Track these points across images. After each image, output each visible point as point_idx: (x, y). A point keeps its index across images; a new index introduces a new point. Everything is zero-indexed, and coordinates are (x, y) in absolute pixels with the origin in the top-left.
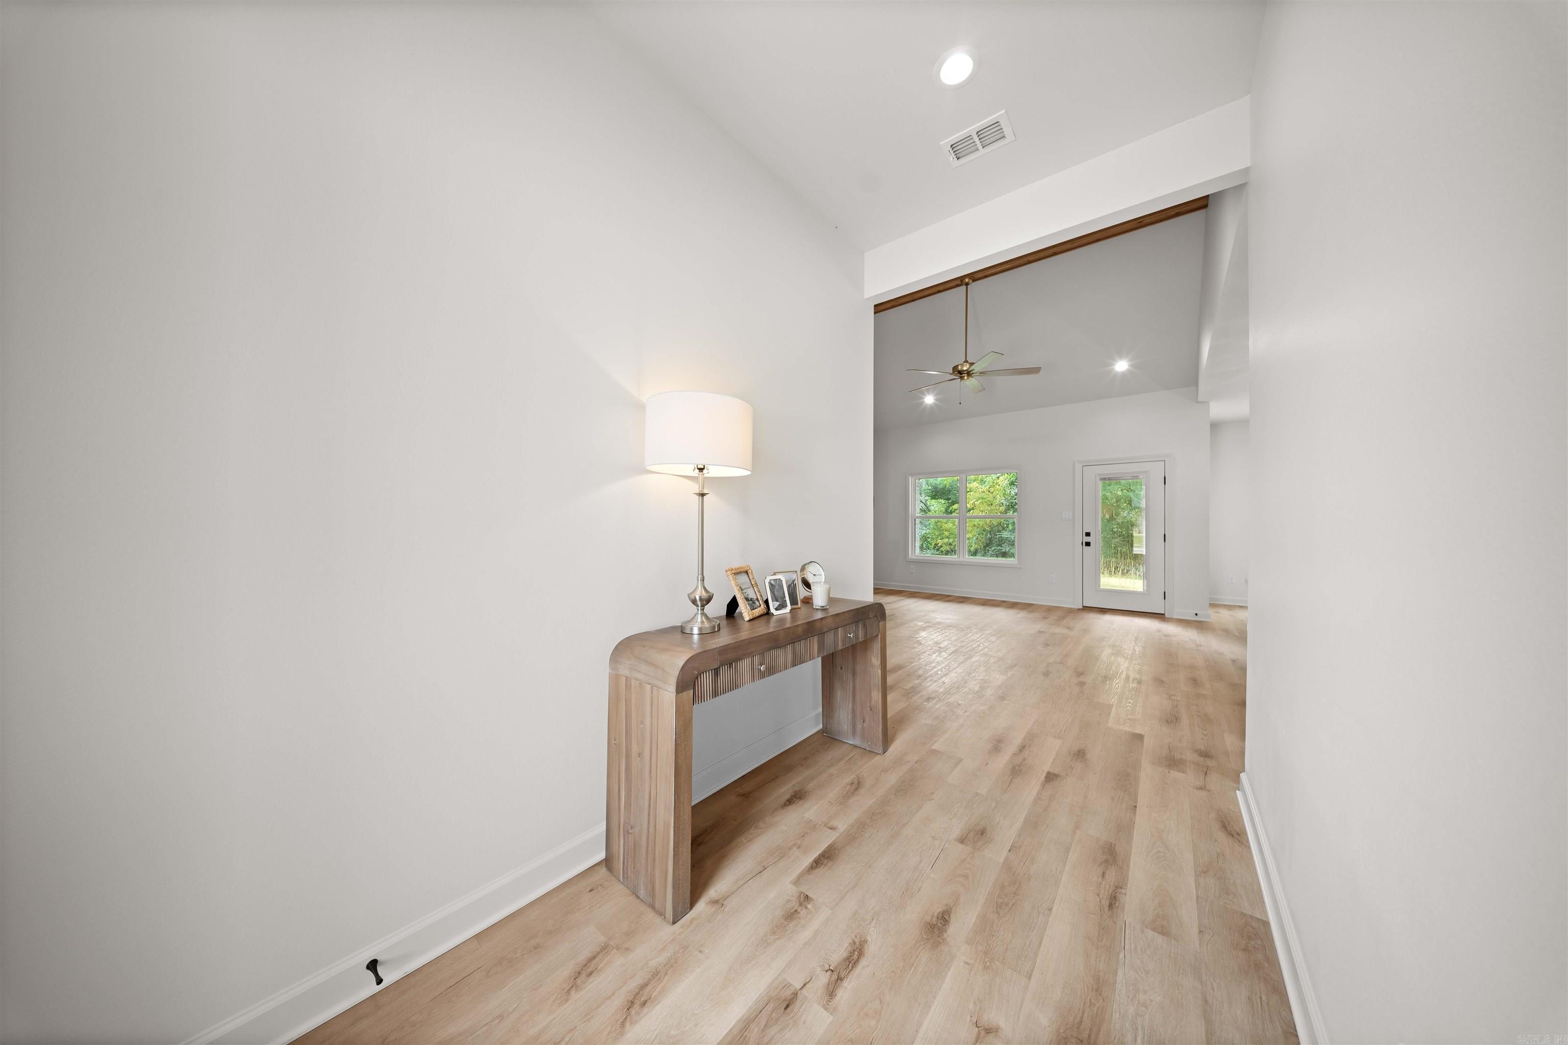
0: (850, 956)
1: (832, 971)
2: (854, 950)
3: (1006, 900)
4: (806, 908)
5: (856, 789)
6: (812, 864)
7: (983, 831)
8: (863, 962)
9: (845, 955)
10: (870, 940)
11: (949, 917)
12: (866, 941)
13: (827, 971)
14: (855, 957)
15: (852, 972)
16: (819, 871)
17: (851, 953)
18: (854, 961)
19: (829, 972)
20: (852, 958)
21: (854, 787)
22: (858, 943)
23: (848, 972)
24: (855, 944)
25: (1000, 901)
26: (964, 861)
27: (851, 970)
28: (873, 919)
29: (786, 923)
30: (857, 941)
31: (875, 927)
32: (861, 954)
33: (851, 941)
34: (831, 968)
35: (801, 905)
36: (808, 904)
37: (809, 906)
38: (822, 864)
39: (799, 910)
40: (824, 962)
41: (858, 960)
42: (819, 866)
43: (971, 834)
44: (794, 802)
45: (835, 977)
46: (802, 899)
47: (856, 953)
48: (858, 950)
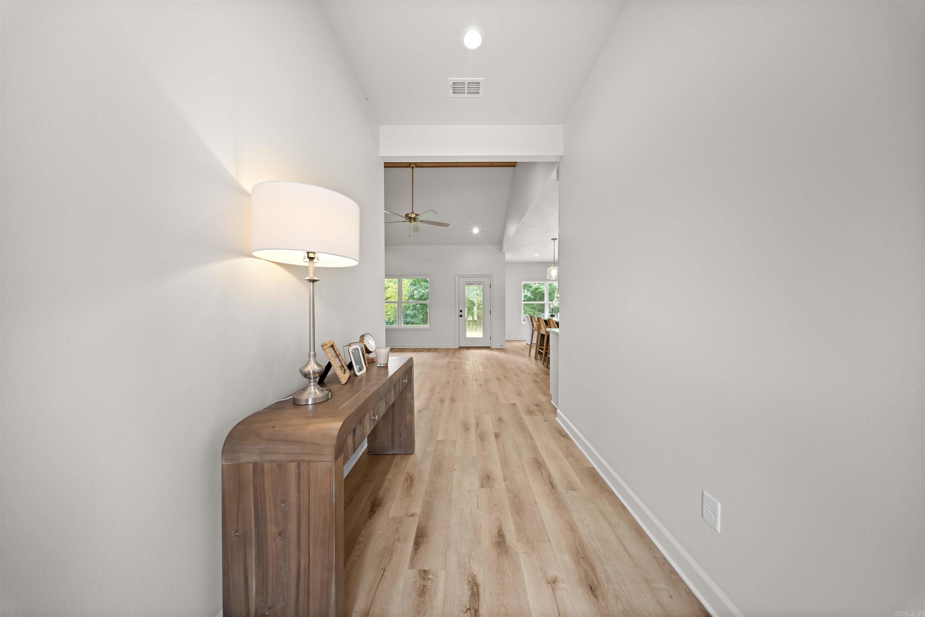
0: (473, 592)
1: (469, 609)
2: (472, 586)
3: (518, 507)
4: (429, 579)
5: (411, 482)
6: (414, 547)
7: (488, 476)
8: (481, 590)
9: (469, 593)
10: (476, 573)
11: (503, 532)
12: (474, 576)
13: (466, 612)
14: (475, 590)
15: (480, 601)
16: (422, 549)
17: (472, 589)
18: (476, 593)
19: (468, 611)
20: (474, 592)
21: (409, 481)
22: (472, 580)
23: (478, 603)
24: (470, 582)
25: (516, 509)
26: (490, 497)
27: (479, 600)
28: (470, 560)
29: (423, 599)
30: (470, 579)
31: (473, 564)
32: (477, 586)
33: (467, 582)
34: (468, 608)
35: (424, 579)
36: (428, 576)
37: (430, 577)
38: (420, 543)
39: (425, 584)
40: (461, 607)
41: (478, 591)
42: (419, 546)
43: (484, 481)
44: (376, 510)
45: (473, 611)
46: (423, 575)
47: (474, 587)
48: (474, 584)
